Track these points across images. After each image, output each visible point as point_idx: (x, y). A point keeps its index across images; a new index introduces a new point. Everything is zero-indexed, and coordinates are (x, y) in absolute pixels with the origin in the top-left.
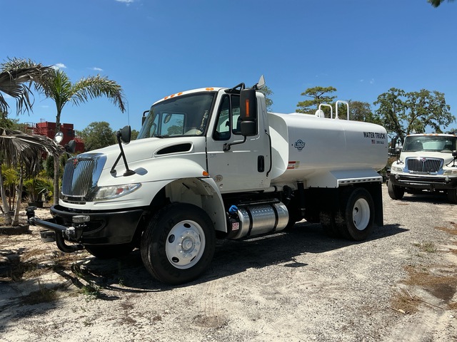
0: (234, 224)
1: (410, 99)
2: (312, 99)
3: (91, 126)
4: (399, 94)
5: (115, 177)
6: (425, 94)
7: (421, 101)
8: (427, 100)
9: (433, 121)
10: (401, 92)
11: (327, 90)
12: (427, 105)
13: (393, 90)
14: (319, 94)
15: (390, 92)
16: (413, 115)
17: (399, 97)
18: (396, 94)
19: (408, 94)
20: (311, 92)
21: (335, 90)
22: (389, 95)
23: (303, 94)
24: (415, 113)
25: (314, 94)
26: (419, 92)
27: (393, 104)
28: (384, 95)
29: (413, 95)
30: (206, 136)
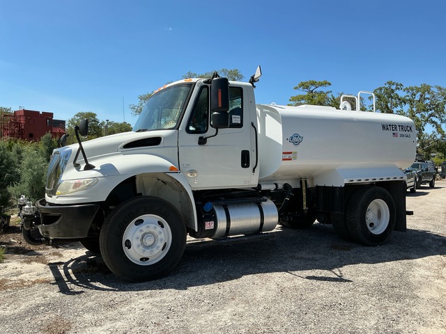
0: (207, 223)
1: (409, 94)
2: (304, 93)
3: (77, 116)
4: (397, 89)
5: (79, 171)
6: (426, 89)
7: (421, 96)
8: (427, 96)
9: (434, 119)
10: (399, 86)
11: (321, 84)
12: (428, 101)
13: (390, 83)
14: (312, 88)
15: (387, 86)
16: (412, 111)
17: (397, 92)
18: (393, 87)
19: (407, 89)
20: (304, 85)
21: (330, 84)
22: (387, 89)
23: (296, 88)
24: (414, 109)
25: (307, 87)
26: (420, 87)
27: (390, 99)
28: (381, 89)
29: (412, 90)
30: (178, 129)
